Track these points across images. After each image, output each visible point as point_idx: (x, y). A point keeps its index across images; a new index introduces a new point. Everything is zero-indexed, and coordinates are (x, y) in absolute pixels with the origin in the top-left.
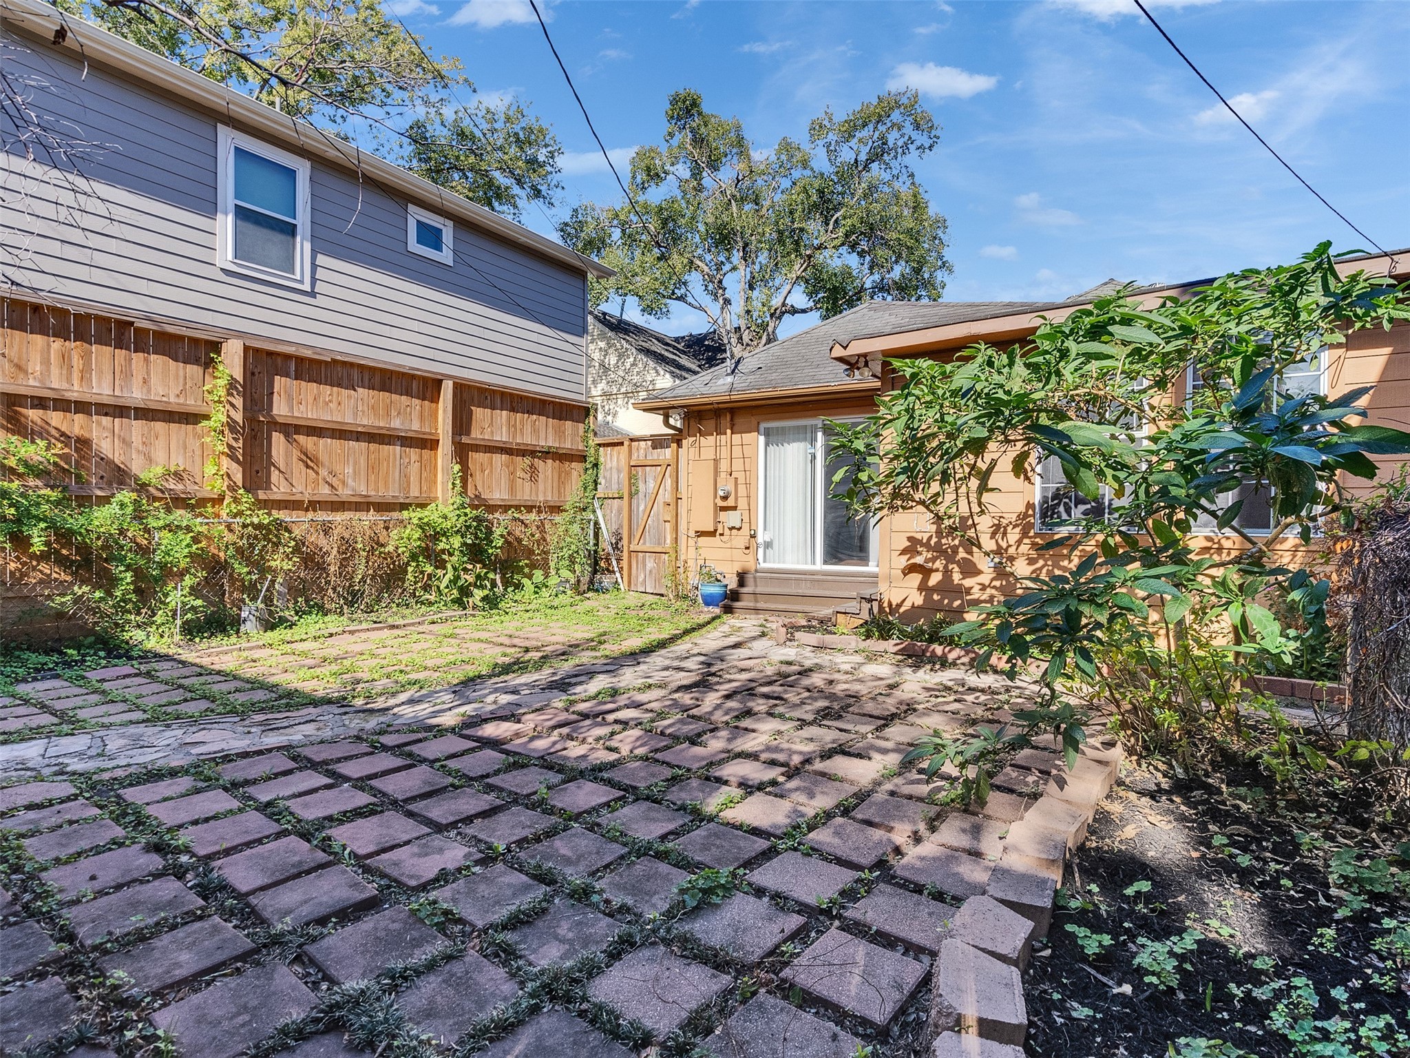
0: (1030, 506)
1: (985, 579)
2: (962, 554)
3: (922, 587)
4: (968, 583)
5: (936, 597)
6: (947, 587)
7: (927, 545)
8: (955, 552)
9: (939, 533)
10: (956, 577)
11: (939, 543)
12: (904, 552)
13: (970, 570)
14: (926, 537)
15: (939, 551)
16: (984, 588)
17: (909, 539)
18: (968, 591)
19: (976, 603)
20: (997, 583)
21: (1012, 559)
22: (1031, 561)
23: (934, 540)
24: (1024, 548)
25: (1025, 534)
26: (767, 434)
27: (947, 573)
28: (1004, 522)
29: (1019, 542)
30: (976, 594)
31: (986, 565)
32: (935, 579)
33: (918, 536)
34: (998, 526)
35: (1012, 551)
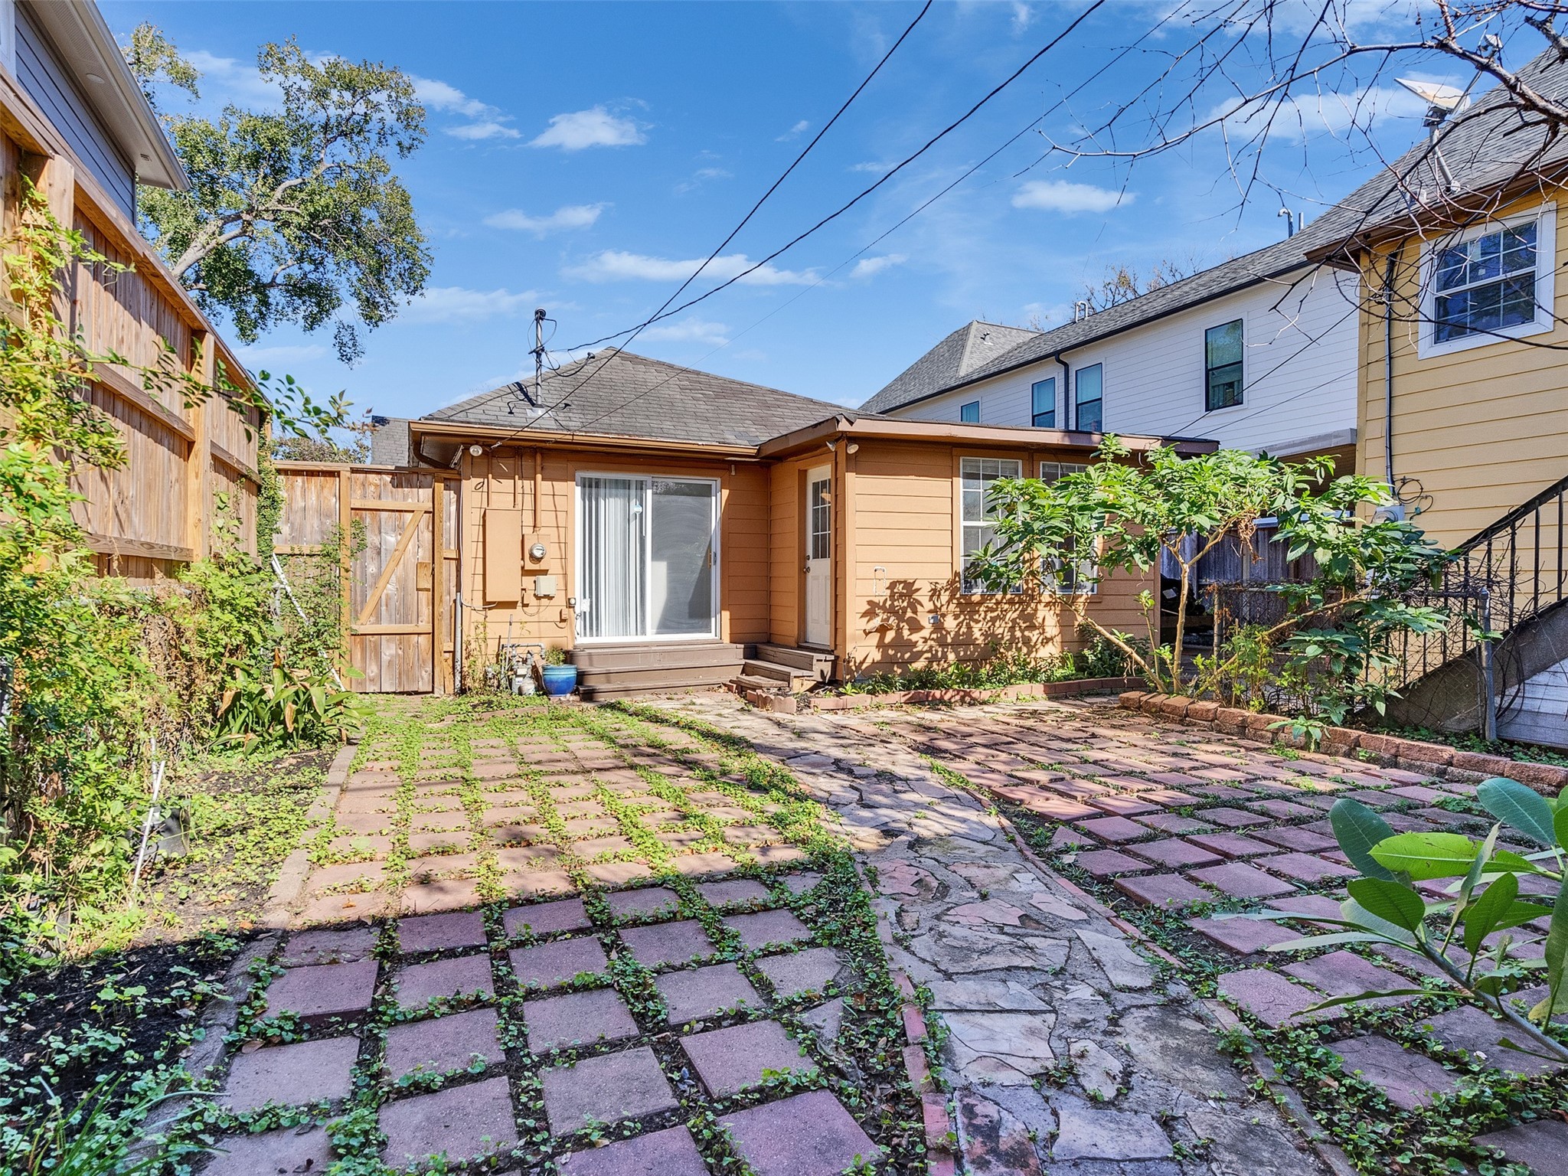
0: (957, 574)
1: (926, 633)
2: (909, 614)
3: (881, 645)
4: (915, 637)
5: (891, 652)
6: (900, 643)
7: (883, 607)
8: (905, 612)
9: (892, 596)
10: (906, 633)
11: (892, 605)
12: (864, 615)
13: (915, 627)
14: (882, 600)
15: (892, 611)
16: (926, 640)
17: (870, 603)
18: (915, 644)
19: (922, 653)
20: (934, 636)
21: (944, 616)
22: (956, 617)
23: (889, 603)
24: (952, 607)
25: (952, 597)
26: (588, 485)
27: (899, 630)
28: (939, 587)
29: (948, 602)
30: (920, 647)
31: (926, 620)
32: (890, 636)
33: (876, 600)
34: (934, 590)
35: (944, 609)
